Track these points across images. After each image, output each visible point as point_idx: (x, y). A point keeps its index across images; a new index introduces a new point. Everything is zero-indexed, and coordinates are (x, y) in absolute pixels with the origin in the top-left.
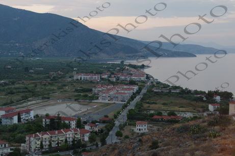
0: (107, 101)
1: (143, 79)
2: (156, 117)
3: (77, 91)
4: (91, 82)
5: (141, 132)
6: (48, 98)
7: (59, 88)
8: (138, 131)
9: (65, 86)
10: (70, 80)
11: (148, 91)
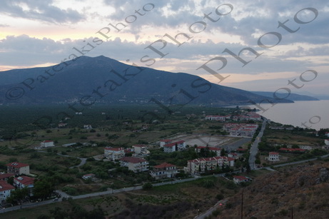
0: (236, 136)
1: (259, 119)
2: (282, 149)
3: (210, 128)
4: (219, 121)
5: (274, 160)
6: (191, 133)
7: (197, 126)
8: (271, 160)
9: (200, 124)
10: (202, 120)
11: (266, 129)
